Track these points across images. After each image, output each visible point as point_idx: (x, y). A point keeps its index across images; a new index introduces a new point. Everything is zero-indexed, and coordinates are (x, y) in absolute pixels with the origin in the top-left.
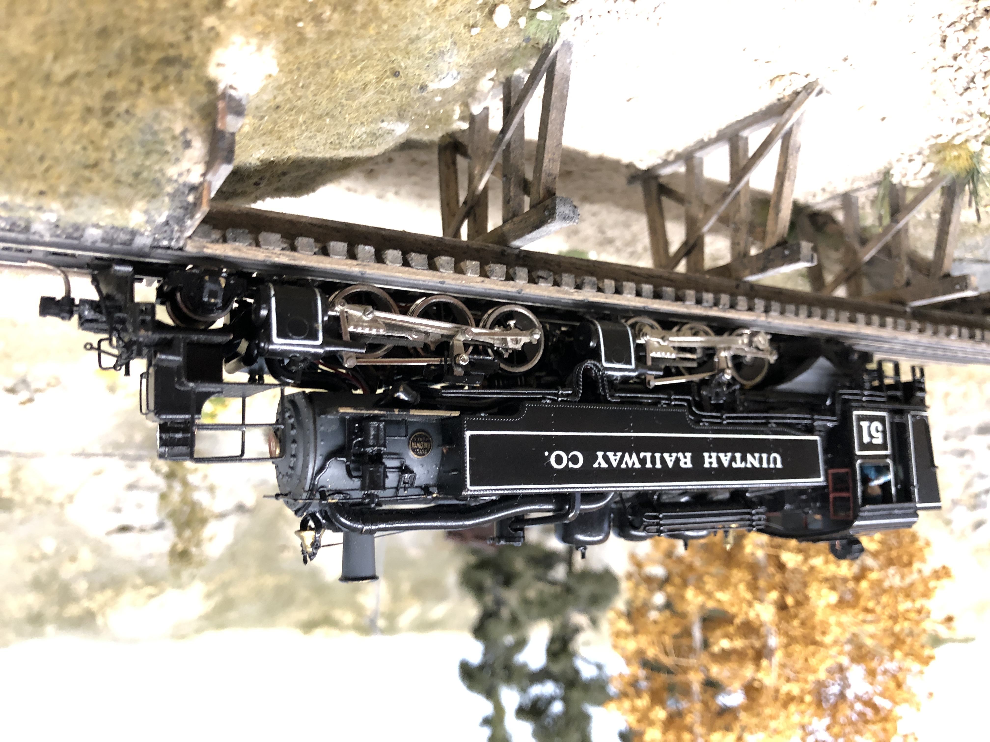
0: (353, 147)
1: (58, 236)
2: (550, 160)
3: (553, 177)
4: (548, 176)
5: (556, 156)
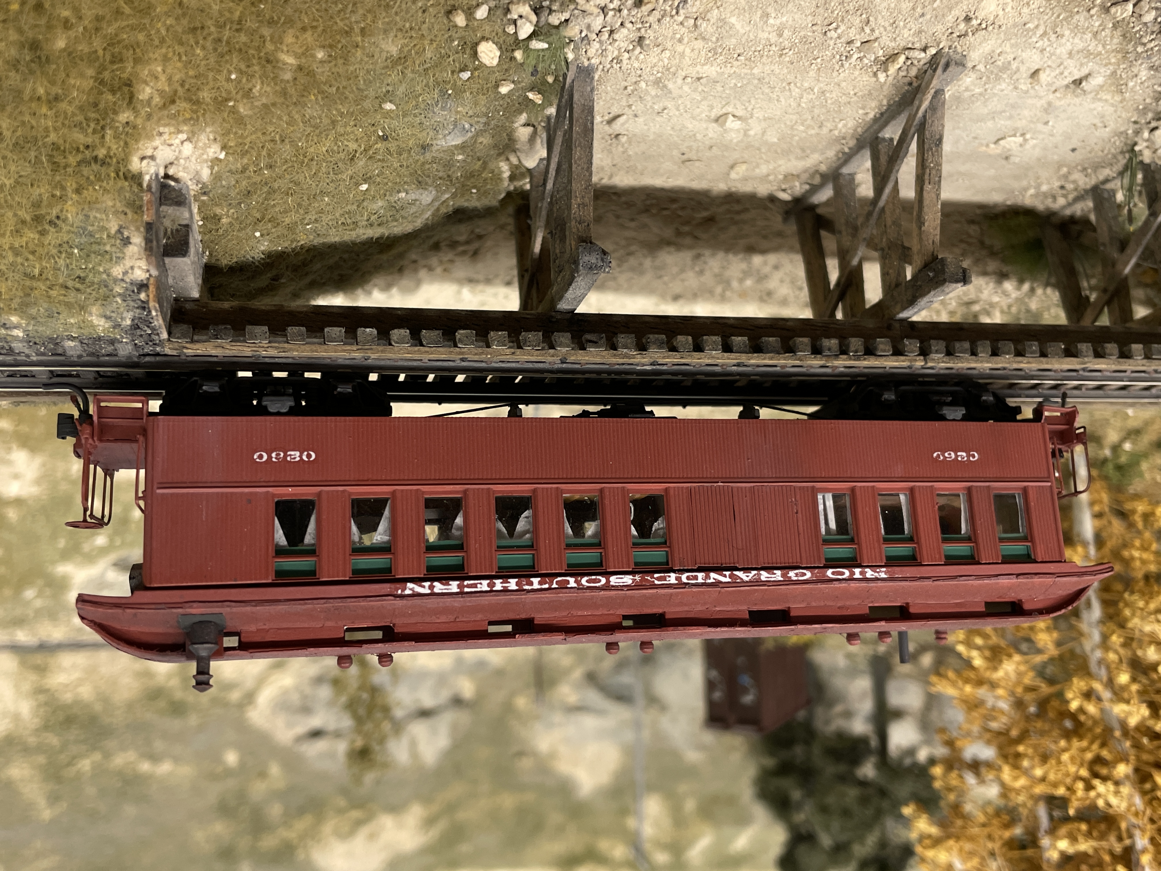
0: (371, 225)
1: (43, 354)
2: (579, 205)
3: (586, 224)
4: (580, 223)
5: (587, 200)
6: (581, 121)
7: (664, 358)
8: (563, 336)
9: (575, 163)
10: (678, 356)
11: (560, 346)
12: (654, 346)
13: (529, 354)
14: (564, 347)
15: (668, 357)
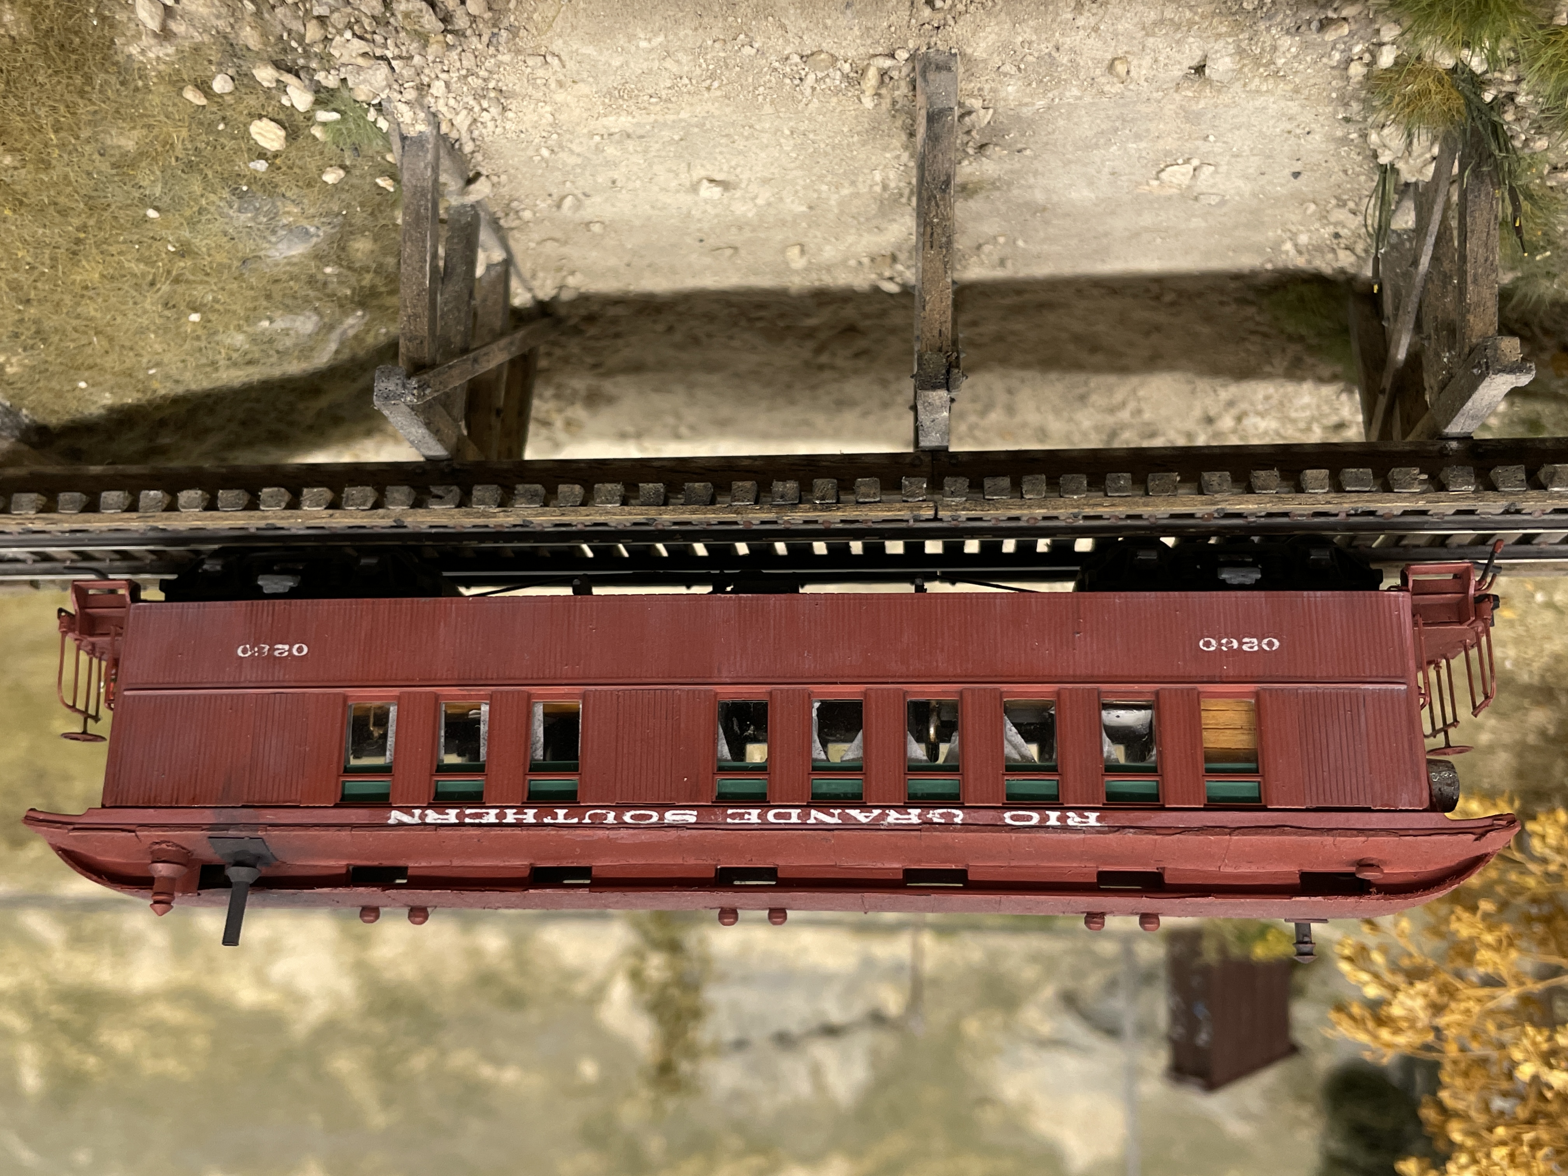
2: (409, 317)
3: (418, 341)
4: (410, 340)
5: (419, 310)
6: (411, 207)
7: (537, 515)
8: (398, 491)
9: (405, 263)
10: (558, 512)
11: (393, 503)
12: (523, 500)
13: (352, 517)
14: (398, 505)
15: (543, 514)
